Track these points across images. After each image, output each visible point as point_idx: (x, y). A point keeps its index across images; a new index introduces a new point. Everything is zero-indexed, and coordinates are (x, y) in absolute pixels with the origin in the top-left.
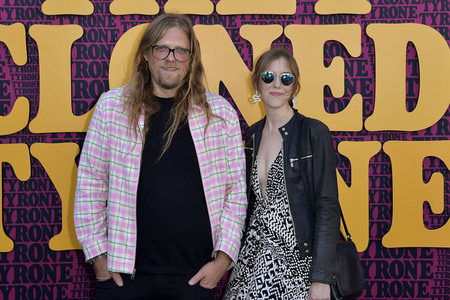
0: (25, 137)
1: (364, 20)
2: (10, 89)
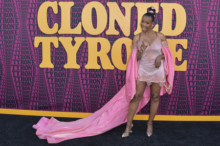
0: (57, 35)
2: (53, 21)
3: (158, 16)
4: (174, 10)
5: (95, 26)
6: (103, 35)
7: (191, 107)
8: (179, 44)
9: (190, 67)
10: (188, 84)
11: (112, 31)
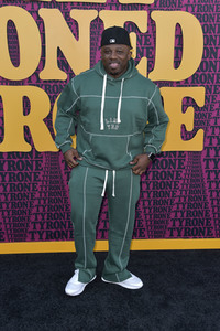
1: (150, 8)
3: (147, 40)
4: (178, 25)
5: (16, 61)
6: (34, 80)
7: (212, 222)
8: (188, 98)
9: (211, 143)
10: (205, 175)
11: (52, 72)
